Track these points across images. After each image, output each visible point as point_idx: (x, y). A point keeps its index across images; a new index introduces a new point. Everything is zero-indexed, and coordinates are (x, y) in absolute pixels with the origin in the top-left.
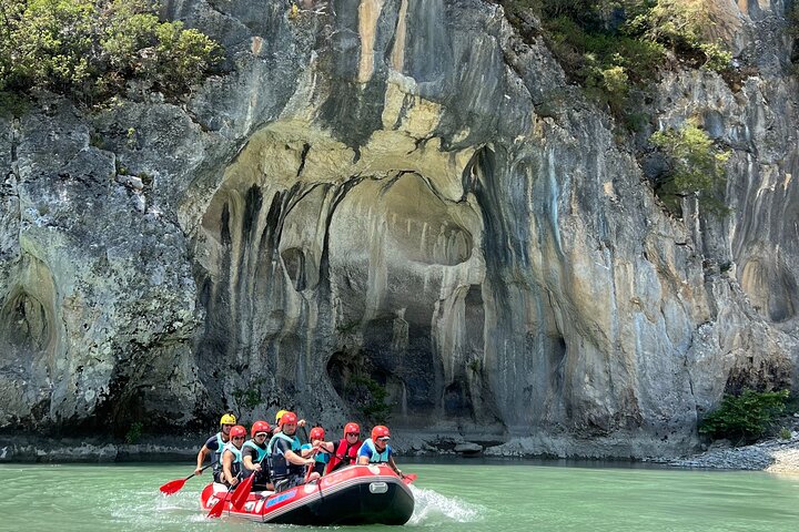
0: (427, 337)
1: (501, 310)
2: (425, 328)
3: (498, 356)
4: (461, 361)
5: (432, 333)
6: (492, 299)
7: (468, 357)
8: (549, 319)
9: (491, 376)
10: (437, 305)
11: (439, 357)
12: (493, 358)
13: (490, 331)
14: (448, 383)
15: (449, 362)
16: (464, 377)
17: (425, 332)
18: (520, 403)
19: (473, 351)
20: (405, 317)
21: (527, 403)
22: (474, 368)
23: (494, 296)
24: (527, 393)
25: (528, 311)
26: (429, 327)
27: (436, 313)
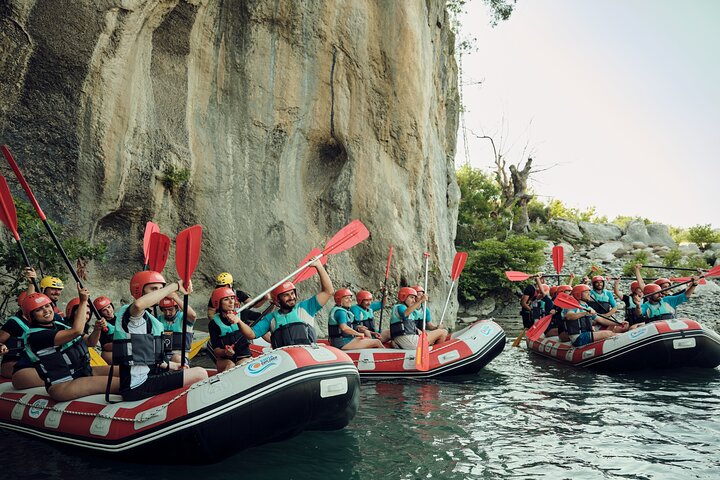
0: (71, 96)
1: (224, 76)
2: (70, 70)
3: (218, 163)
4: (143, 164)
5: (86, 88)
6: (210, 49)
7: (158, 159)
8: (321, 107)
9: (202, 202)
10: (111, 19)
11: (95, 148)
12: (209, 166)
13: (197, 115)
14: (106, 209)
15: (119, 164)
16: (144, 198)
17: (69, 83)
18: (265, 253)
19: (170, 147)
20: (31, 22)
21: (278, 252)
22: (168, 184)
23: (217, 43)
24: (275, 237)
25: (284, 84)
26: (80, 70)
27: (104, 39)
